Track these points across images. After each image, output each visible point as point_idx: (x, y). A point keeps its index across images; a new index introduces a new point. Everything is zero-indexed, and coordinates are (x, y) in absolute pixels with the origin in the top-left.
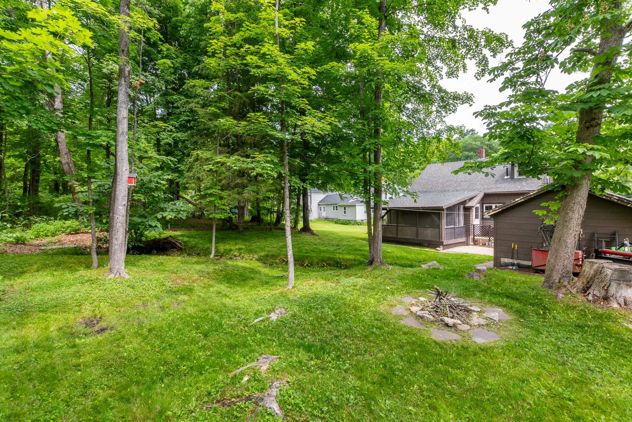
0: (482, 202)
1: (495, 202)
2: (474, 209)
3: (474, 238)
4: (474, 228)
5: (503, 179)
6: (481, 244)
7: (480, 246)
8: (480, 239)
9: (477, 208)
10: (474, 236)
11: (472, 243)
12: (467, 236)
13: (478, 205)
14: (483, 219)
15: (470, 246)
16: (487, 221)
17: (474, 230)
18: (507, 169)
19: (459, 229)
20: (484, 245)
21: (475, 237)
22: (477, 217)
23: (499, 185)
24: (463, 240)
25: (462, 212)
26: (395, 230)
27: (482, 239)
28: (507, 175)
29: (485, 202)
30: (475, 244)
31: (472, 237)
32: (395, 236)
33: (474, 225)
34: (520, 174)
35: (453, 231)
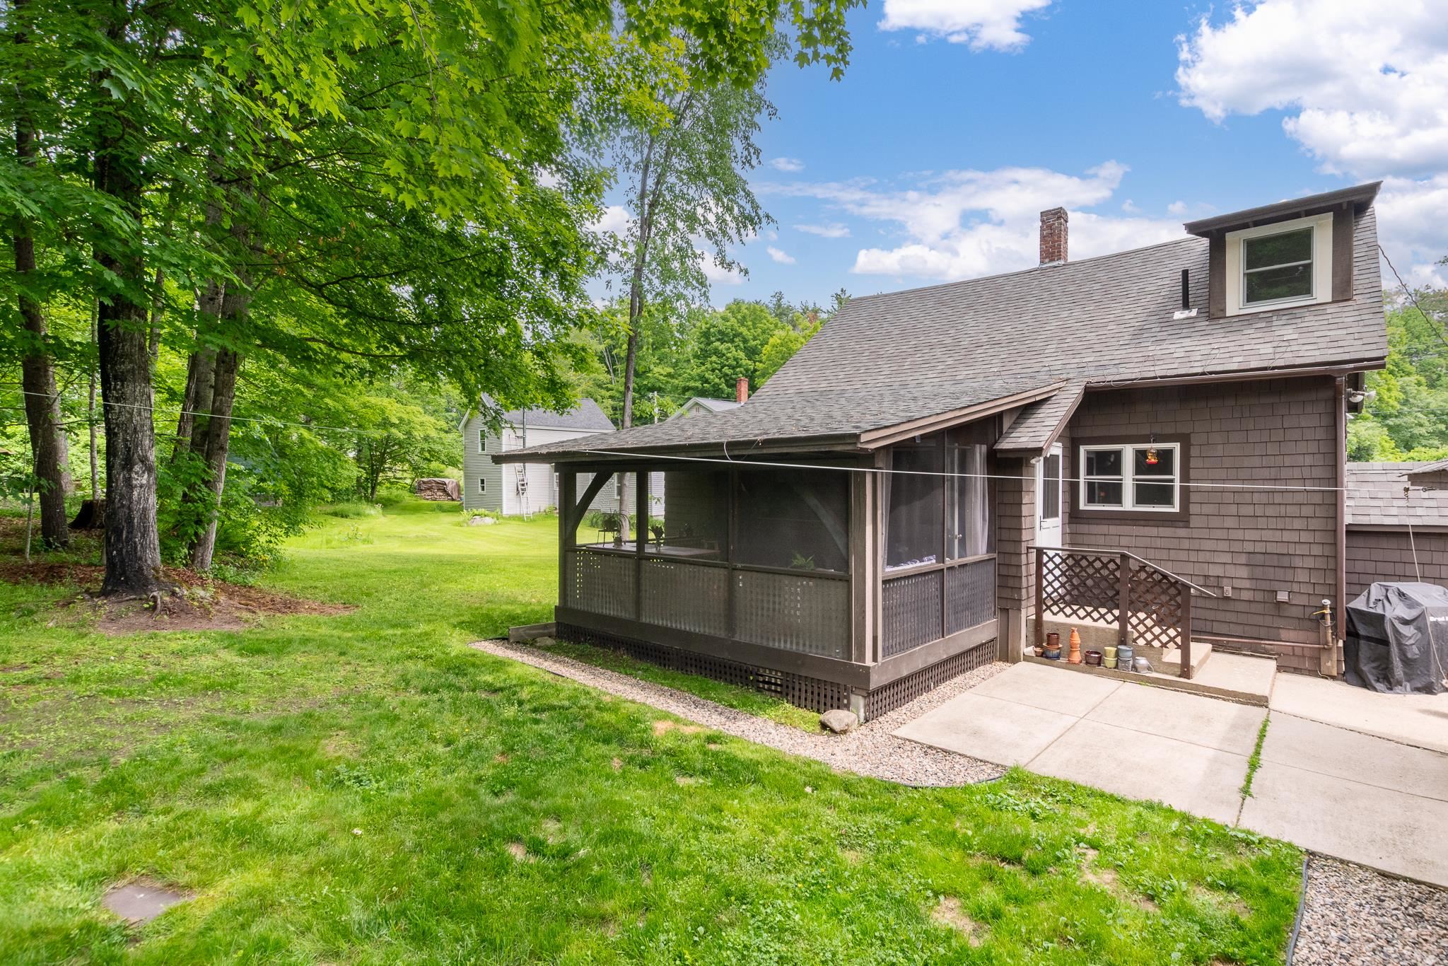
0: (1074, 434)
1: (1133, 431)
2: (1039, 465)
3: (1038, 623)
4: (1040, 564)
5: (1167, 323)
6: (1077, 657)
7: (1070, 666)
8: (1070, 629)
9: (1051, 463)
10: (1040, 605)
11: (1030, 650)
12: (1005, 611)
13: (1057, 450)
14: (1075, 516)
15: (1022, 665)
16: (1095, 529)
17: (1040, 576)
18: (1185, 273)
19: (966, 576)
20: (1093, 661)
21: (1047, 616)
22: (1050, 511)
23: (1154, 350)
24: (986, 630)
25: (979, 477)
26: (629, 580)
27: (1084, 630)
28: (1186, 305)
29: (1088, 433)
30: (1045, 656)
31: (1028, 613)
32: (626, 614)
33: (1040, 552)
34: (1253, 294)
35: (933, 586)
